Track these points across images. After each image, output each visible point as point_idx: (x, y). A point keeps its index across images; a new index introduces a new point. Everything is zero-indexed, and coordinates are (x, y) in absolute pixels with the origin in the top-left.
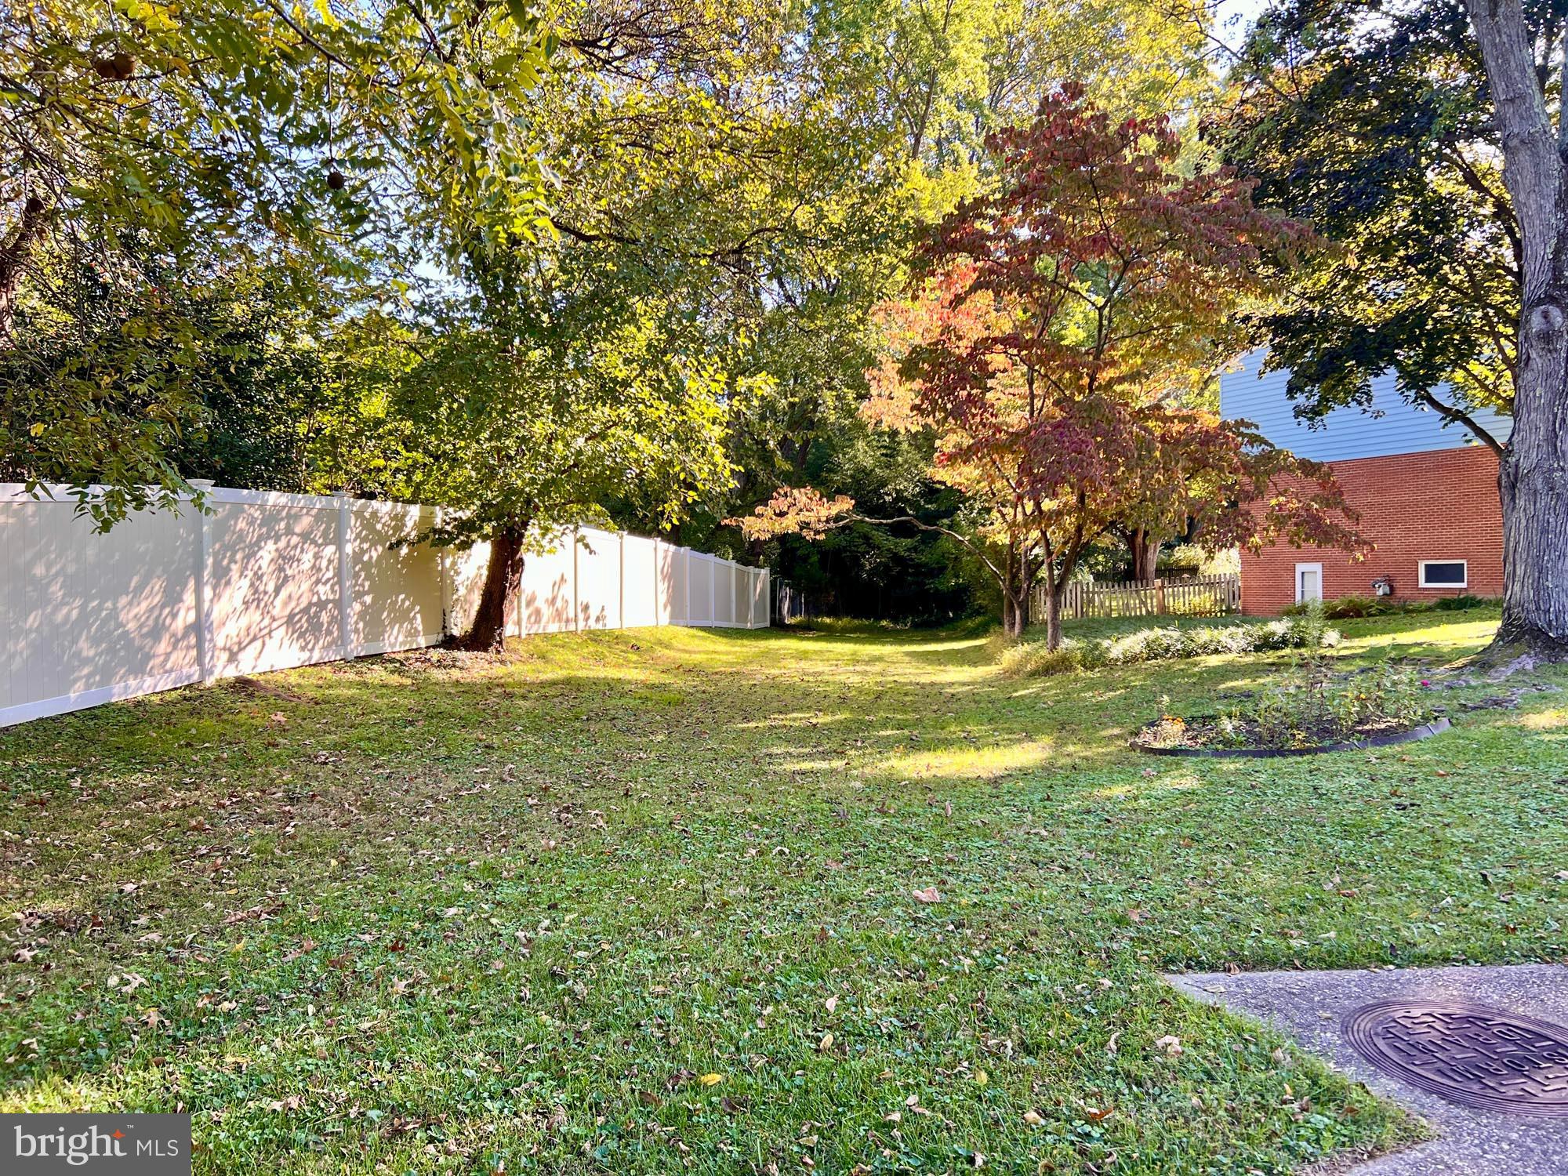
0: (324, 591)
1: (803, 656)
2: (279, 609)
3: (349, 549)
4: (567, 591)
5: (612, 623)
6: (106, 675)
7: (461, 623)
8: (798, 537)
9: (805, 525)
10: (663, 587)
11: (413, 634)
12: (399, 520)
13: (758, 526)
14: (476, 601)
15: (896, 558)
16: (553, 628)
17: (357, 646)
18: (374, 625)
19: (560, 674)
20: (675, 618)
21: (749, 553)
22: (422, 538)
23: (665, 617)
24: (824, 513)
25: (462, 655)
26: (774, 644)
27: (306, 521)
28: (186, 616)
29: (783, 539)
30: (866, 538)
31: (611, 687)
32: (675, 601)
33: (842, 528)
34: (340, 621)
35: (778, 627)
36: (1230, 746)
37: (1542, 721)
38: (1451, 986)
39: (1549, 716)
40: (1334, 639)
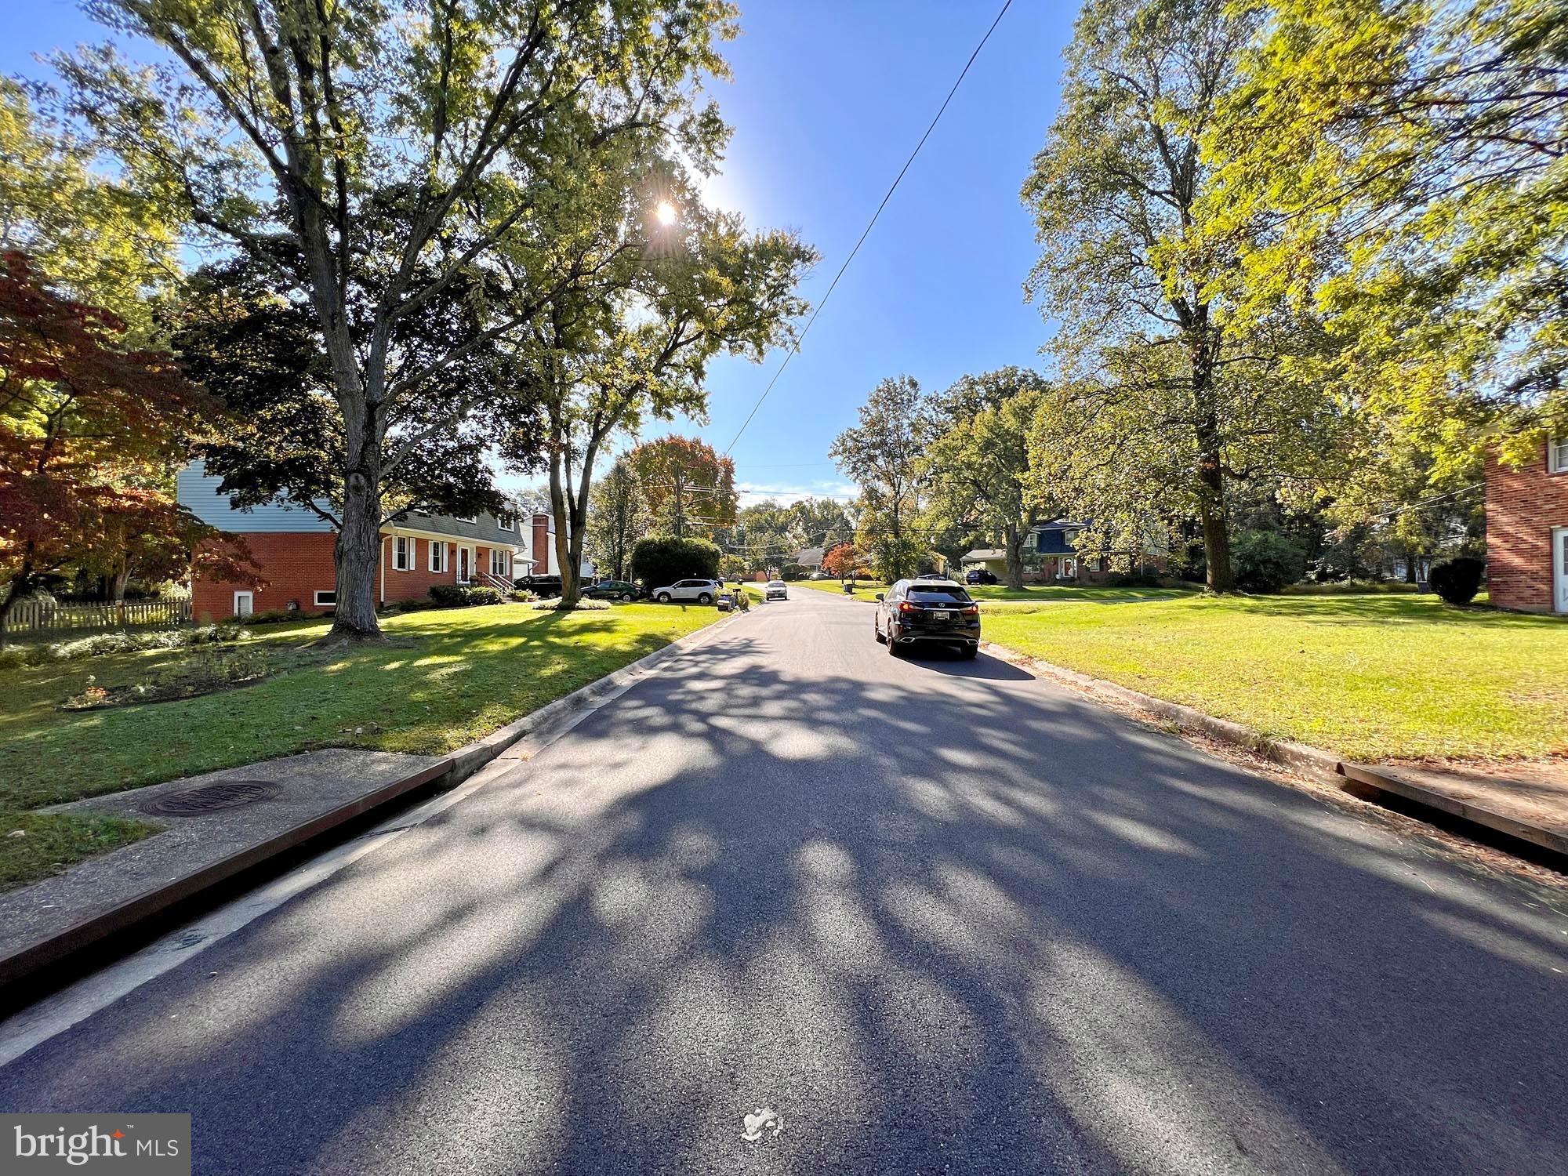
36: (139, 700)
37: (334, 668)
38: (212, 778)
39: (340, 665)
40: (246, 636)
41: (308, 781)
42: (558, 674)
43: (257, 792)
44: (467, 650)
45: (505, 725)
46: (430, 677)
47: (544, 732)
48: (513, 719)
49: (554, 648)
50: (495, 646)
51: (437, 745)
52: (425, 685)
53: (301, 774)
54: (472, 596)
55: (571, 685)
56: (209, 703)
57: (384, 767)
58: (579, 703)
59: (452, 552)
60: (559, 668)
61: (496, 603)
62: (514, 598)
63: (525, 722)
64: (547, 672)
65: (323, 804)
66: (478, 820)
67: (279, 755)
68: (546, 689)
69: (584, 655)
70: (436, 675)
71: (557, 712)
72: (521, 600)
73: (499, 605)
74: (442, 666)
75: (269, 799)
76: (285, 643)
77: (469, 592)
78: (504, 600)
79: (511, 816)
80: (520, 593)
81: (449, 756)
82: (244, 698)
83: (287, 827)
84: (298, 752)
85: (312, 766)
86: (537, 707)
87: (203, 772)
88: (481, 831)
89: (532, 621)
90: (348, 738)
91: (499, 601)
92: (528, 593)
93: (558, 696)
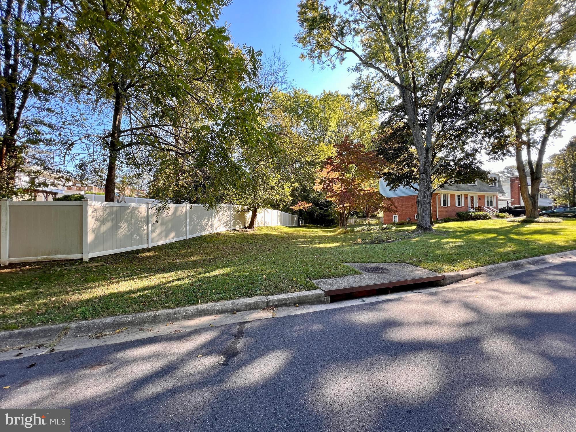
0: (228, 219)
1: (303, 231)
2: (222, 222)
3: (232, 213)
4: (263, 219)
5: (270, 225)
6: (201, 231)
7: (247, 225)
8: (302, 210)
9: (304, 208)
10: (279, 219)
11: (240, 226)
12: (238, 208)
13: (295, 208)
14: (250, 221)
15: (320, 213)
16: (261, 226)
17: (232, 228)
18: (235, 226)
19: (263, 233)
20: (281, 224)
21: (294, 213)
22: (242, 211)
23: (279, 224)
24: (307, 206)
25: (248, 229)
26: (298, 229)
27: (226, 208)
28: (210, 223)
29: (300, 210)
30: (315, 210)
31: (272, 235)
32: (281, 221)
33: (310, 208)
34: (230, 224)
35: (299, 226)
36: (367, 243)
37: (414, 240)
38: (375, 265)
39: (416, 239)
40: (394, 228)
41: (396, 271)
42: (507, 252)
43: (383, 270)
44: (465, 238)
45: (472, 268)
46: (445, 246)
47: (492, 275)
48: (476, 267)
49: (511, 240)
50: (479, 237)
51: (439, 270)
52: (443, 249)
53: (395, 269)
54: (475, 216)
55: (513, 257)
56: (380, 246)
57: (419, 272)
58: (517, 266)
59: (466, 198)
60: (509, 249)
61: (488, 219)
62: (498, 216)
63: (482, 269)
64: (501, 250)
65: (398, 278)
66: (447, 299)
67: (391, 262)
68: (497, 257)
69: (529, 245)
70: (447, 246)
71: (502, 268)
72: (503, 217)
73: (490, 220)
74: (451, 243)
75: (386, 273)
76: (403, 231)
77: (474, 214)
78: (492, 217)
79: (461, 301)
80: (502, 214)
81: (443, 274)
82: (388, 245)
83: (388, 281)
84: (396, 263)
85: (399, 267)
86: (490, 264)
87: (374, 263)
88: (447, 302)
89: (504, 228)
90: (411, 261)
91: (490, 218)
92: (506, 214)
93: (504, 261)
